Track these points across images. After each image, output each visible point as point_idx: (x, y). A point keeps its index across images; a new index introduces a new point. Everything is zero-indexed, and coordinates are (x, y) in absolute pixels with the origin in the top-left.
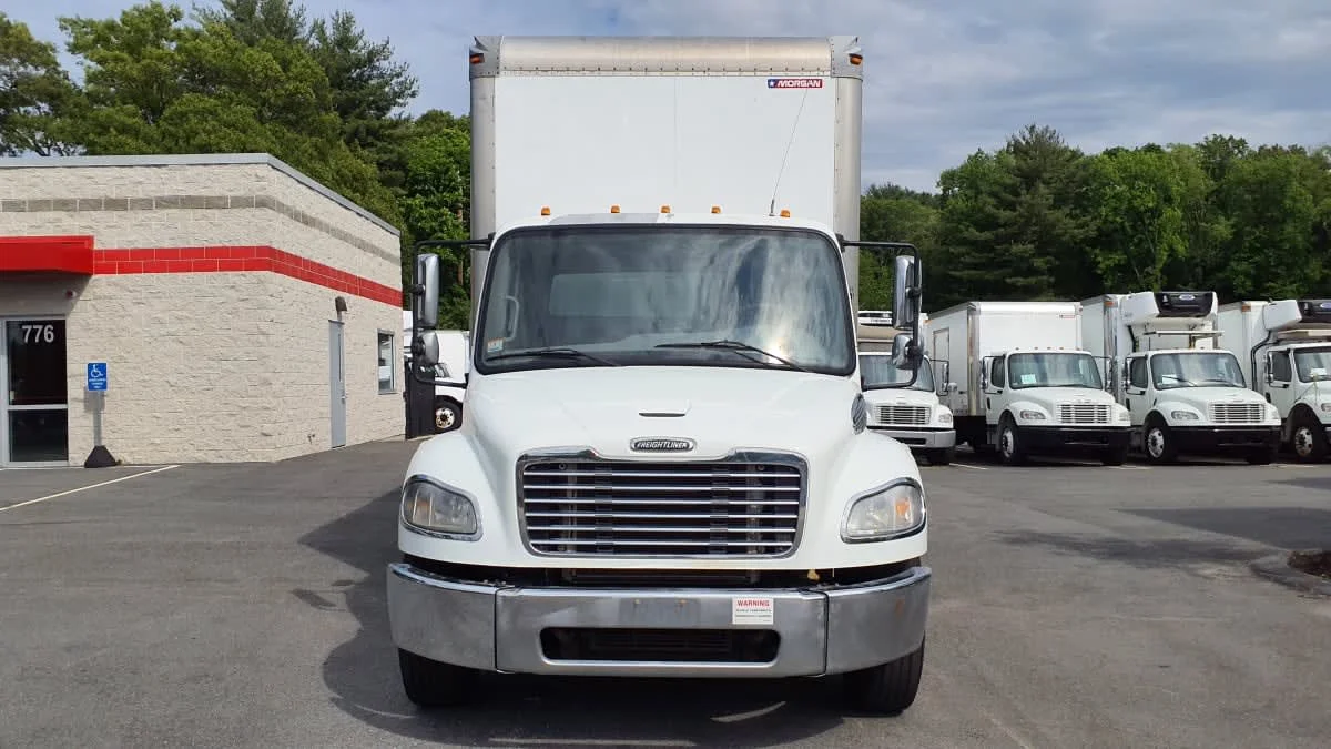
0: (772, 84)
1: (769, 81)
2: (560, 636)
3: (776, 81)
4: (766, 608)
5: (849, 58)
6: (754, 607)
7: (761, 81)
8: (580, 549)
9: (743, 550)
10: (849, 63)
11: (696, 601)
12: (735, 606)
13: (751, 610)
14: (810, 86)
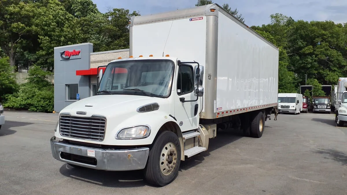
0: (191, 20)
1: (190, 19)
2: (64, 154)
3: (191, 19)
4: (93, 152)
5: (210, 10)
6: (91, 152)
7: (188, 19)
8: (71, 136)
9: (97, 139)
10: (210, 11)
11: (81, 149)
12: (88, 152)
13: (91, 153)
14: (200, 19)
